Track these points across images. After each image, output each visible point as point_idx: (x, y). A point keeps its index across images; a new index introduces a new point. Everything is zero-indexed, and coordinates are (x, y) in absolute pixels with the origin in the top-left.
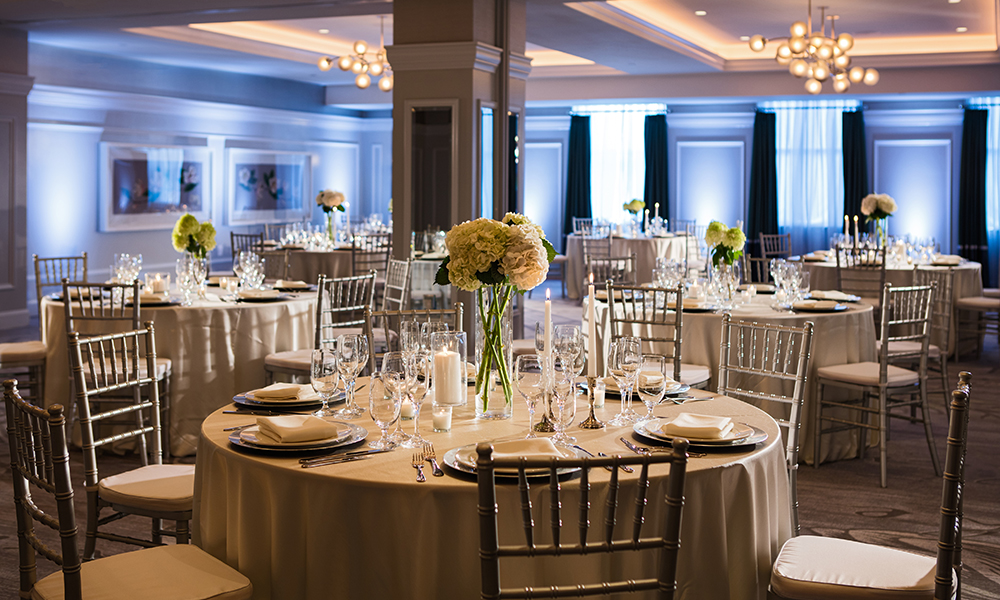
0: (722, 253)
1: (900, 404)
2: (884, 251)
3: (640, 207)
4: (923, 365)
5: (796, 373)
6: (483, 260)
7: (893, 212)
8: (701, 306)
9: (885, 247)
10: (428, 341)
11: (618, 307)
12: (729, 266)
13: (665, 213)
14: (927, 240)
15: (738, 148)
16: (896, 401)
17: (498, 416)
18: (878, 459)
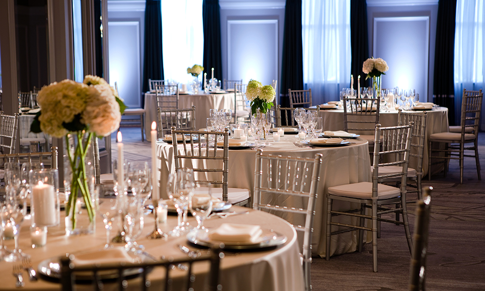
0: (258, 105)
1: (387, 211)
2: (379, 100)
3: (200, 71)
4: (404, 183)
5: (309, 192)
6: (68, 113)
7: (386, 70)
8: (243, 144)
9: (379, 98)
10: (27, 178)
11: (180, 147)
12: (263, 114)
13: (219, 76)
14: (410, 90)
15: (274, 25)
16: (385, 210)
17: (84, 232)
18: (372, 252)
